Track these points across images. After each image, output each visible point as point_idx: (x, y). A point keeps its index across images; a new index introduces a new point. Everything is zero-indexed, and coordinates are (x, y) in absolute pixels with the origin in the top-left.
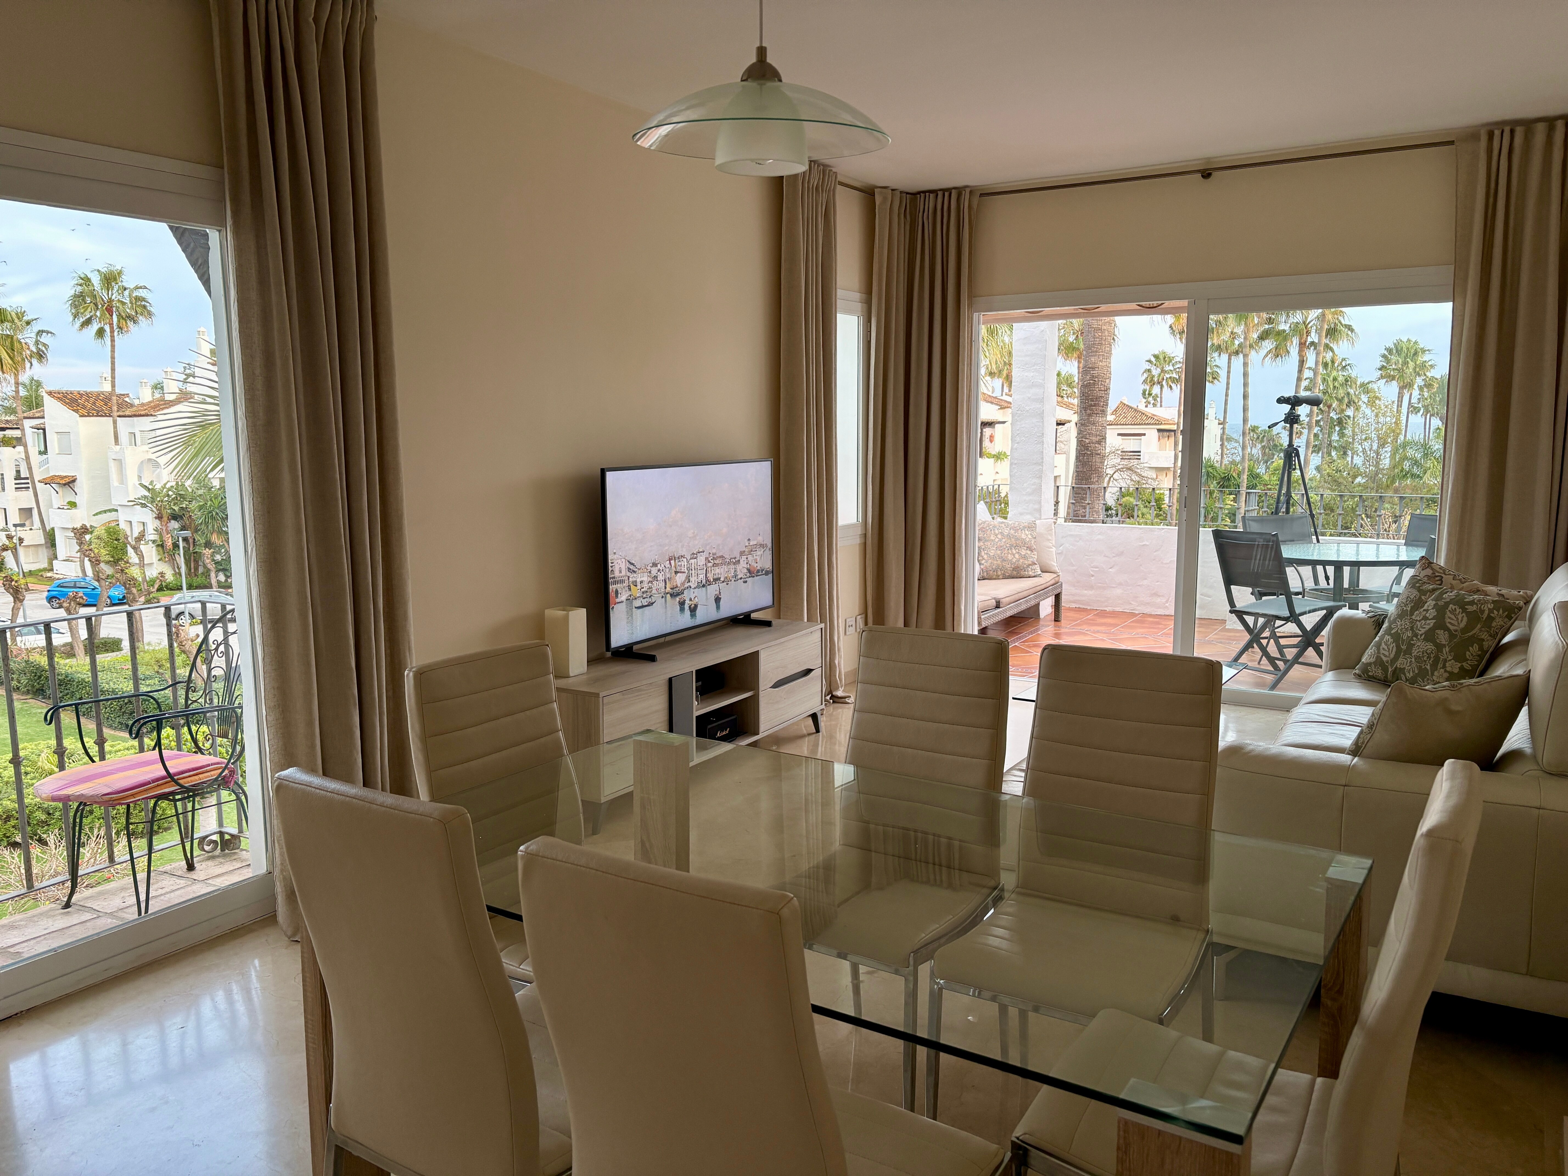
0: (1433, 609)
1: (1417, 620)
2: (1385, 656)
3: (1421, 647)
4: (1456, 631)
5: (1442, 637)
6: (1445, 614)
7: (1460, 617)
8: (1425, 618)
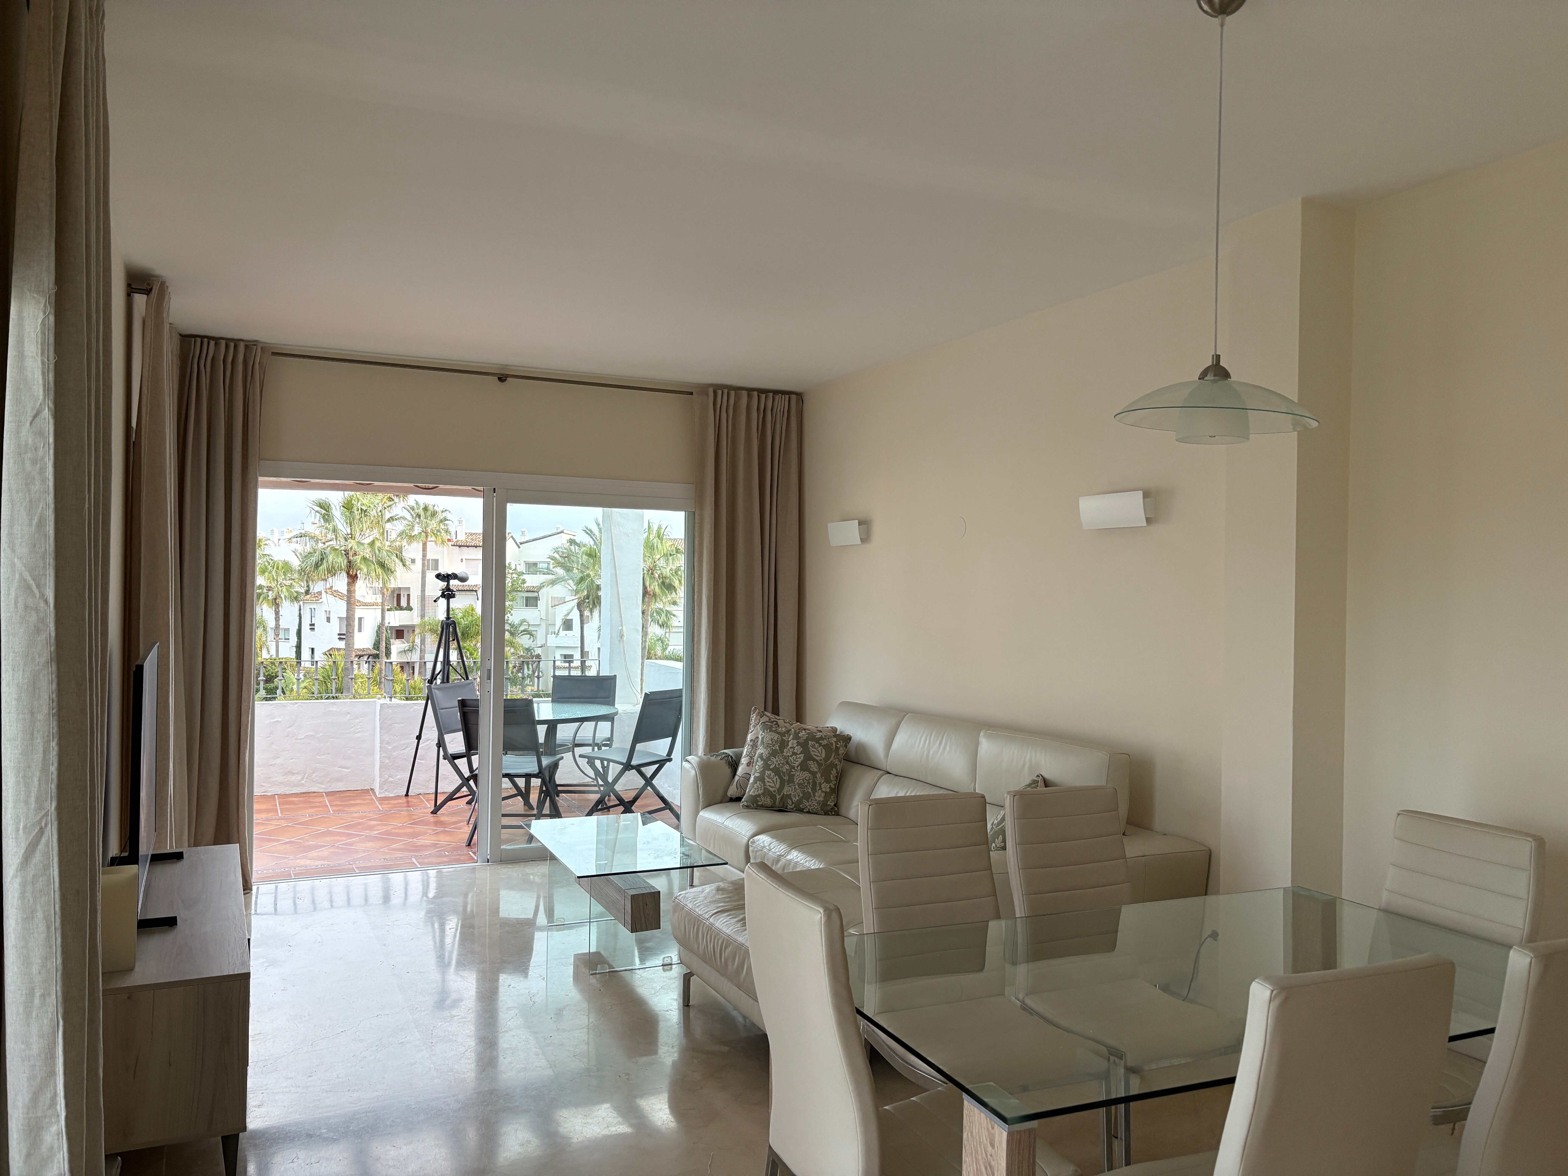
0: (797, 746)
1: (788, 756)
2: (772, 787)
3: (800, 776)
4: (821, 760)
5: (814, 767)
6: (809, 749)
7: (819, 749)
8: (794, 754)
